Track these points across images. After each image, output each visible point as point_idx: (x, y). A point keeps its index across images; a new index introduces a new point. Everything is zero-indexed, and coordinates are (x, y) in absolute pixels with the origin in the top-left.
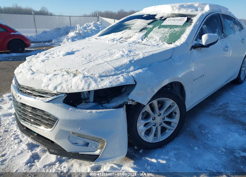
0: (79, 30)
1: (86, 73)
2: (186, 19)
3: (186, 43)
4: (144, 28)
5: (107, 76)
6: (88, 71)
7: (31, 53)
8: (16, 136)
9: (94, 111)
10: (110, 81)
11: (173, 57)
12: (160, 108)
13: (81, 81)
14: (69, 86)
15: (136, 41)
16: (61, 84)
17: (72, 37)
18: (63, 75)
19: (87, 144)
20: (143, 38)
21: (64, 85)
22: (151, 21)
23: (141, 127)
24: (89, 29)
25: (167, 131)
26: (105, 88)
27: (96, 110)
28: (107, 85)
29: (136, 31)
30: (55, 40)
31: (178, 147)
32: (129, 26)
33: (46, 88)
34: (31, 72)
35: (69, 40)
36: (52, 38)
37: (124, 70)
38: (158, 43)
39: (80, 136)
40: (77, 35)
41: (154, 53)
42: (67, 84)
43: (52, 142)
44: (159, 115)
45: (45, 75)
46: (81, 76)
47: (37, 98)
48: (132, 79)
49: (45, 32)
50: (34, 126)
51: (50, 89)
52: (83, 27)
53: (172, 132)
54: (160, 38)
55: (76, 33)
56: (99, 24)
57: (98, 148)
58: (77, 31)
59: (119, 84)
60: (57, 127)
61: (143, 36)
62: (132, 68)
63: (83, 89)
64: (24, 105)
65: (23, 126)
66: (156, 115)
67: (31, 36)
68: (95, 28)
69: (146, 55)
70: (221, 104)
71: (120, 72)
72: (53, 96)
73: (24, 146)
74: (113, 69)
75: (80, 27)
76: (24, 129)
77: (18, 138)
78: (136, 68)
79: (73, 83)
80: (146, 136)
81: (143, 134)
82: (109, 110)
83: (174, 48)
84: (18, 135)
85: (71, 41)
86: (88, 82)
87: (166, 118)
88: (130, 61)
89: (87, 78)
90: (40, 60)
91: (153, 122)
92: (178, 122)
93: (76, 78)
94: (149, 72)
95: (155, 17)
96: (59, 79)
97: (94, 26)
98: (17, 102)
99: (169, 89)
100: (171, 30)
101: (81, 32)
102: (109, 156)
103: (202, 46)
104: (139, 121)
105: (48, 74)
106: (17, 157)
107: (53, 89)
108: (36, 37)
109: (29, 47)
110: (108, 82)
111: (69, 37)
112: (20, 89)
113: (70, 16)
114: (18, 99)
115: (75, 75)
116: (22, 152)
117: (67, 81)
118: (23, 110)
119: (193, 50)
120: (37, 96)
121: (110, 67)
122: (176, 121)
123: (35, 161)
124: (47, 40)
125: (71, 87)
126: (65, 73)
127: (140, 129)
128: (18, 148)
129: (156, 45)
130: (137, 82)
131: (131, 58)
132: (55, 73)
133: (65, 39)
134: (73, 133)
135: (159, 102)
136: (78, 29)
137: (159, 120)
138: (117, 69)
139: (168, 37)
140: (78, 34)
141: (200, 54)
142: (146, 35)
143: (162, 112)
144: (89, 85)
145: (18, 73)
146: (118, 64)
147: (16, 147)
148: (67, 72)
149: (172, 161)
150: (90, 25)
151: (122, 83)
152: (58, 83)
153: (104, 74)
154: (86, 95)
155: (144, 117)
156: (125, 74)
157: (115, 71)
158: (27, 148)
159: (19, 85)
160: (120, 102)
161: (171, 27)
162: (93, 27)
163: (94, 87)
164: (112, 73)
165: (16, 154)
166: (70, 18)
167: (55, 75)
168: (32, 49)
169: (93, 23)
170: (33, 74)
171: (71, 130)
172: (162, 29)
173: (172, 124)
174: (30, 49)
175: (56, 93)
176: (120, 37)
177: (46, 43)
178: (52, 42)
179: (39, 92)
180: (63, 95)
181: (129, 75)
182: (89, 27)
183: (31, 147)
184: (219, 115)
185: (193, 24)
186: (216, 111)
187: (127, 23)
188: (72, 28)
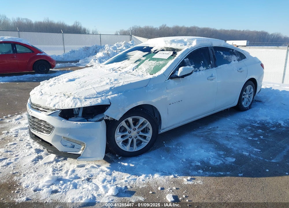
0: (108, 51)
1: (76, 96)
2: (172, 53)
3: (164, 74)
4: (139, 60)
5: (90, 98)
6: (78, 95)
7: (55, 74)
8: (29, 144)
9: (79, 123)
10: (91, 102)
11: (148, 86)
12: (135, 124)
13: (71, 101)
14: (64, 104)
15: (128, 71)
16: (58, 103)
17: (100, 57)
18: (61, 97)
19: (73, 147)
20: (134, 68)
21: (60, 104)
22: (147, 53)
23: (118, 138)
24: (119, 49)
25: (143, 143)
26: (86, 106)
27: (81, 122)
28: (88, 105)
29: (132, 62)
30: (82, 60)
31: (150, 157)
32: (129, 57)
33: (48, 105)
34: (41, 93)
35: (97, 61)
36: (80, 58)
37: (103, 94)
38: (143, 74)
39: (68, 140)
40: (105, 56)
41: (132, 82)
42: (62, 103)
43: (51, 145)
44: (135, 130)
45: (49, 96)
46: (72, 97)
47: (42, 112)
48: (108, 101)
49: (73, 51)
50: (39, 132)
51: (51, 106)
52: (112, 47)
53: (147, 144)
54: (146, 69)
55: (104, 54)
56: (130, 43)
57: (81, 149)
58: (106, 52)
59: (96, 104)
60: (54, 133)
61: (135, 67)
62: (110, 93)
63: (72, 107)
64: (33, 117)
65: (33, 134)
66: (131, 129)
67: (58, 55)
68: (125, 48)
69: (125, 83)
70: (211, 127)
71: (100, 95)
72: (53, 111)
73: (33, 150)
74: (96, 93)
75: (108, 47)
76: (33, 137)
77: (30, 145)
78: (114, 93)
79: (66, 103)
80: (124, 146)
81: (120, 143)
82: (90, 122)
83: (151, 78)
84: (30, 143)
85: (98, 62)
86: (76, 102)
87: (140, 132)
88: (111, 88)
89: (75, 99)
90: (49, 85)
91: (129, 135)
92: (151, 136)
93: (69, 99)
94: (123, 97)
95: (151, 50)
96: (58, 99)
97: (125, 46)
98: (30, 116)
99: (142, 110)
100: (157, 62)
101: (109, 53)
102: (88, 156)
103: (177, 77)
104: (116, 133)
105: (51, 96)
106: (26, 157)
107: (53, 106)
108: (63, 57)
109: (55, 67)
110: (89, 102)
111: (96, 57)
112: (32, 106)
113: (100, 35)
114: (30, 114)
115: (69, 97)
116: (31, 154)
117: (62, 101)
118: (33, 121)
119: (170, 80)
120: (42, 111)
121: (94, 92)
122: (149, 135)
123: (39, 160)
124: (74, 60)
125: (65, 105)
126: (63, 95)
127: (118, 140)
128: (28, 152)
129: (141, 75)
130: (111, 103)
131: (113, 86)
132: (56, 95)
133: (93, 59)
134: (64, 137)
135: (133, 120)
136: (107, 49)
137: (134, 134)
138: (99, 93)
139: (152, 69)
140: (107, 54)
141: (176, 84)
142: (137, 66)
143: (137, 127)
144: (76, 104)
145: (32, 94)
146: (101, 90)
147: (27, 151)
148: (64, 95)
149: (140, 165)
150: (120, 45)
151: (99, 103)
152: (57, 102)
153: (88, 97)
154: (76, 111)
155: (122, 131)
156: (104, 97)
157: (97, 95)
158: (35, 151)
159: (32, 103)
160: (100, 118)
161: (158, 60)
162: (123, 47)
163: (79, 105)
164: (94, 96)
165: (26, 155)
166: (100, 37)
167: (56, 96)
168: (57, 70)
169: (124, 42)
170: (41, 95)
171: (62, 135)
172: (151, 61)
173: (147, 138)
174: (55, 70)
175: (55, 109)
176: (118, 67)
177: (73, 64)
178: (79, 62)
179: (44, 108)
180: (59, 110)
181: (107, 98)
182: (119, 47)
183: (38, 151)
184: (202, 136)
185: (175, 58)
186: (201, 133)
187: (129, 54)
188: (102, 47)
